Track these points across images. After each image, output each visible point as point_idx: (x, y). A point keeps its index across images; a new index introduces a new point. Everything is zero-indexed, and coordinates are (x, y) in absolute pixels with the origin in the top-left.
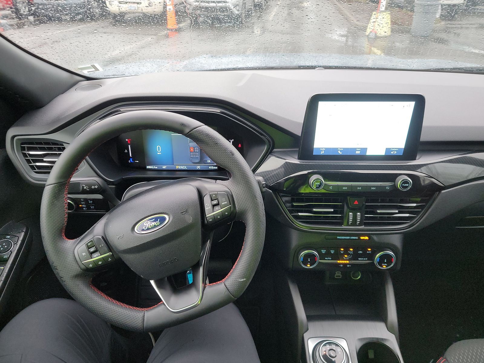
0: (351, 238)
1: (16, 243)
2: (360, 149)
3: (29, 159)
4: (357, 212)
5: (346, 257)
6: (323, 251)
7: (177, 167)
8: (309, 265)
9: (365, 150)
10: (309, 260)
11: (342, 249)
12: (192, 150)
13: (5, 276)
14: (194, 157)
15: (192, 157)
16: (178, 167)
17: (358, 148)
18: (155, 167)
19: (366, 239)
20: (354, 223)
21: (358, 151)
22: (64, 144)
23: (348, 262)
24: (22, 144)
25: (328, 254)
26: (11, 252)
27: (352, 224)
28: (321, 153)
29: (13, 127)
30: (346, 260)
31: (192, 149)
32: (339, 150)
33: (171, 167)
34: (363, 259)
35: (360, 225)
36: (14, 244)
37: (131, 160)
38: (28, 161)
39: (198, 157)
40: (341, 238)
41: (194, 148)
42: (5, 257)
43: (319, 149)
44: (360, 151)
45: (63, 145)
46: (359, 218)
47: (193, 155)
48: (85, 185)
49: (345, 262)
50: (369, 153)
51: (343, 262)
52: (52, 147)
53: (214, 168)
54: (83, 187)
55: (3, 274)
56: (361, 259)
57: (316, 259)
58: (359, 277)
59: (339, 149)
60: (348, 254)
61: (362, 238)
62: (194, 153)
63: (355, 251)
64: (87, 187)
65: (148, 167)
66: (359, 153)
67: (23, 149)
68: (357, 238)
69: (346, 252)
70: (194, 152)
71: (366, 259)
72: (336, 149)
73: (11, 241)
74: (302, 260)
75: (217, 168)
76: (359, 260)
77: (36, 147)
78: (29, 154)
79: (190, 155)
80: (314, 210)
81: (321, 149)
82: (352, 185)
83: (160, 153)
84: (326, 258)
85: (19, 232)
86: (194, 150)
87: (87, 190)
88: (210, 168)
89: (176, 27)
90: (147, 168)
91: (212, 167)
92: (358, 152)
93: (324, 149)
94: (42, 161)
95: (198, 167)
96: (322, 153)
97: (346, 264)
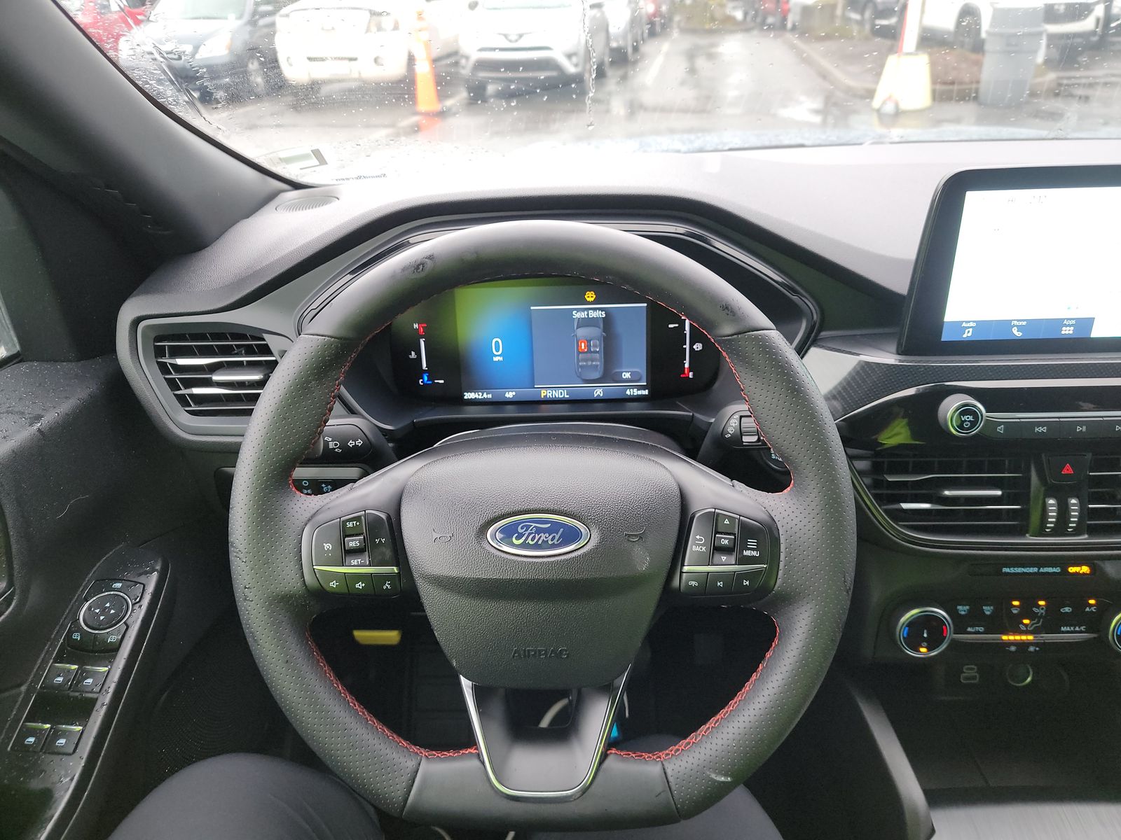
0: (1042, 570)
1: (138, 600)
2: (1074, 322)
3: (175, 378)
4: (1069, 497)
5: (1026, 625)
6: (963, 610)
7: (543, 393)
8: (923, 650)
9: (1089, 322)
10: (925, 635)
11: (1016, 603)
12: (583, 348)
13: (111, 690)
14: (587, 366)
15: (581, 367)
16: (545, 394)
17: (1068, 319)
18: (485, 396)
19: (1084, 574)
20: (1061, 528)
21: (1068, 328)
22: (265, 336)
23: (1030, 637)
24: (158, 339)
25: (976, 617)
26: (128, 627)
27: (1056, 532)
28: (965, 336)
29: (135, 296)
30: (1027, 633)
31: (583, 345)
32: (1014, 326)
33: (527, 393)
34: (1072, 628)
35: (1077, 532)
36: (133, 605)
37: (426, 378)
38: (173, 384)
39: (597, 366)
40: (1012, 570)
41: (589, 341)
42: (113, 639)
43: (958, 325)
44: (1072, 328)
45: (264, 340)
46: (1077, 513)
47: (586, 360)
48: (330, 439)
49: (1024, 637)
50: (1097, 332)
51: (1018, 638)
52: (232, 345)
53: (640, 392)
54: (326, 443)
55: (106, 687)
56: (1068, 629)
57: (945, 631)
58: (1029, 679)
59: (1015, 322)
60: (1032, 616)
61: (1072, 570)
62: (589, 355)
63: (1052, 609)
64: (336, 445)
65: (469, 396)
66: (1071, 332)
67: (160, 352)
68: (1057, 570)
69: (1027, 611)
70: (589, 351)
71: (1083, 628)
72: (1007, 324)
73: (126, 597)
74: (905, 636)
75: (646, 392)
76: (1063, 632)
77: (191, 346)
78: (176, 367)
79: (578, 361)
80: (947, 493)
81: (964, 325)
82: (1061, 420)
83: (501, 359)
84: (969, 629)
85: (146, 573)
86: (589, 346)
87: (336, 450)
88: (628, 392)
89: (437, 107)
90: (465, 397)
91: (635, 390)
92: (1067, 331)
93: (972, 324)
94: (208, 383)
95: (598, 393)
96: (967, 335)
97: (1028, 644)
